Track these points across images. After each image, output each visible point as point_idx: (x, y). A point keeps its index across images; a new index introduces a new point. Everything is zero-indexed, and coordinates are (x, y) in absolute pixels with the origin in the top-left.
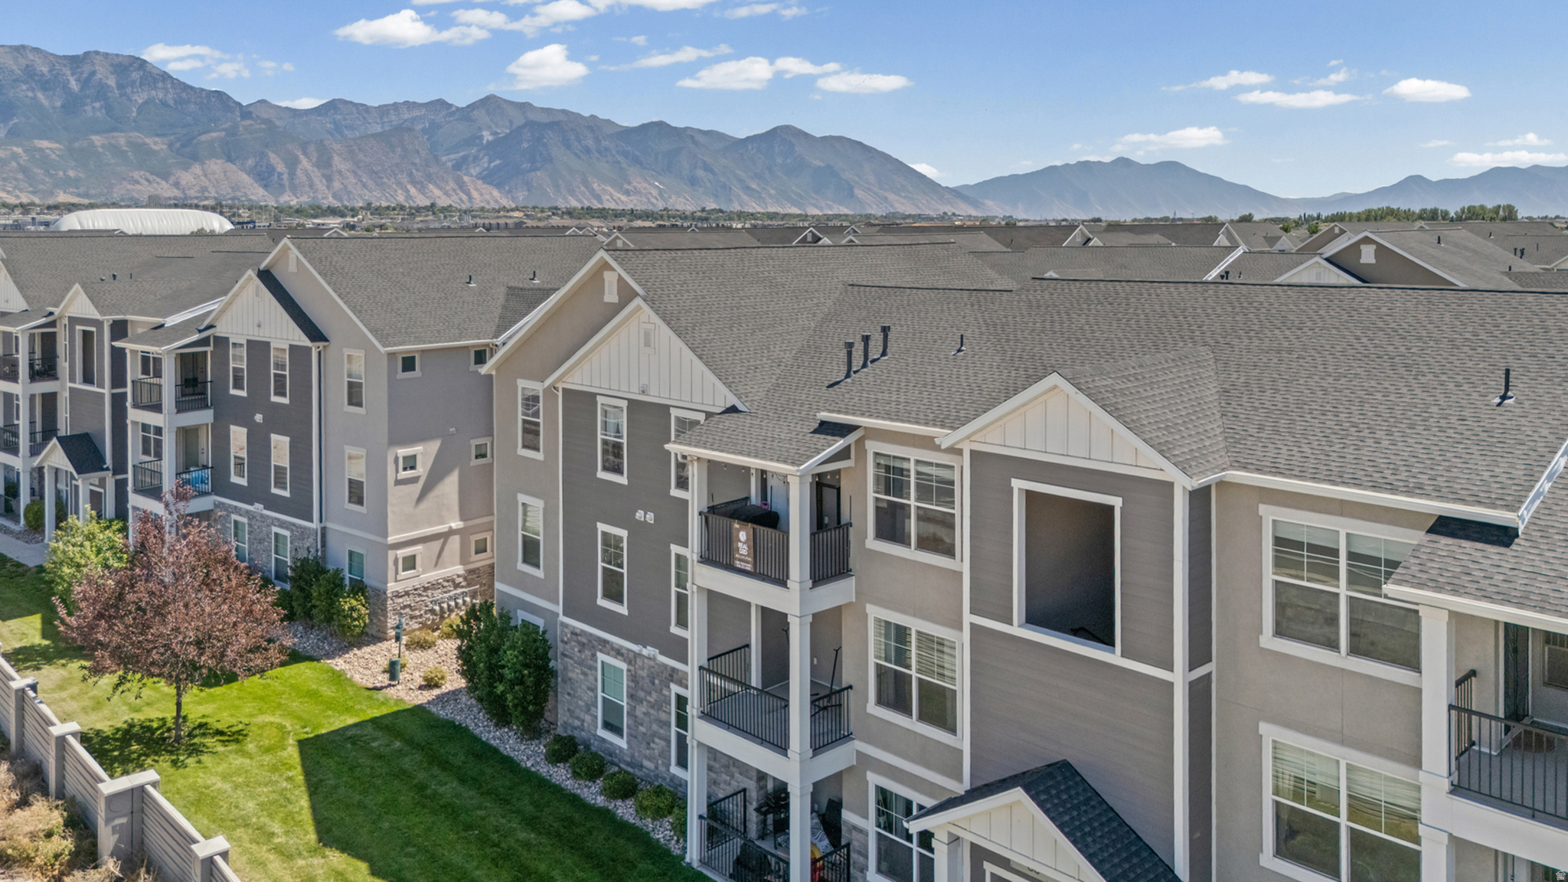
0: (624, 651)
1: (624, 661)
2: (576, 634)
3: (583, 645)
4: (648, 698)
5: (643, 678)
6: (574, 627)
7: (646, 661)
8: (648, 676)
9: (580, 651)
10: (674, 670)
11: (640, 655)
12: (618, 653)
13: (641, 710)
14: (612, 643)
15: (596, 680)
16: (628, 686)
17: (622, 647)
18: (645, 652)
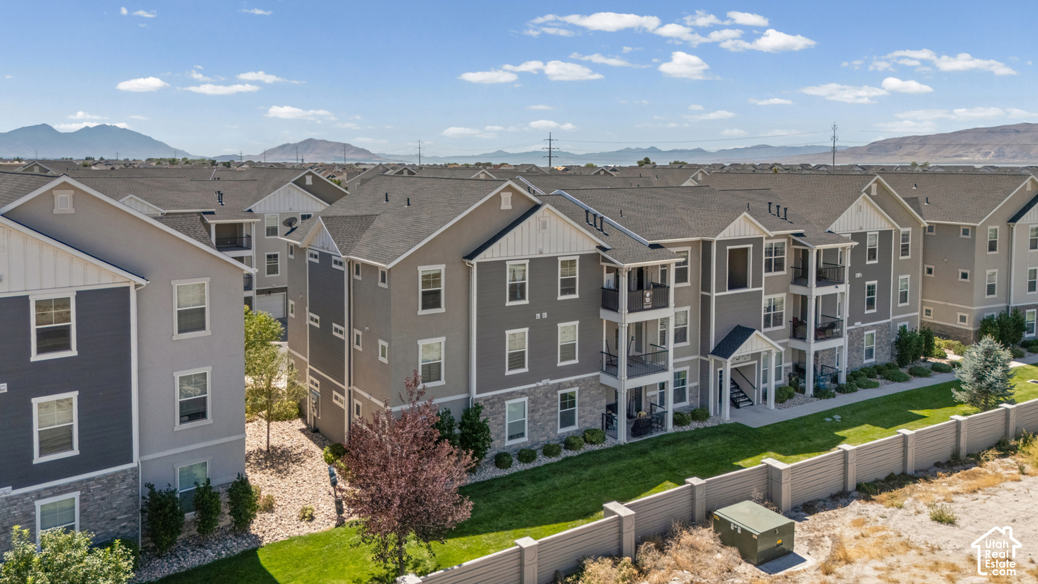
0: (526, 391)
1: (527, 395)
2: (488, 400)
3: (494, 403)
4: (544, 406)
5: (540, 397)
6: (486, 397)
7: (543, 388)
8: (543, 395)
9: (491, 408)
10: (560, 384)
11: (538, 387)
12: (522, 394)
13: (537, 416)
14: (518, 391)
15: (504, 417)
16: (529, 407)
17: (524, 390)
18: (540, 384)
